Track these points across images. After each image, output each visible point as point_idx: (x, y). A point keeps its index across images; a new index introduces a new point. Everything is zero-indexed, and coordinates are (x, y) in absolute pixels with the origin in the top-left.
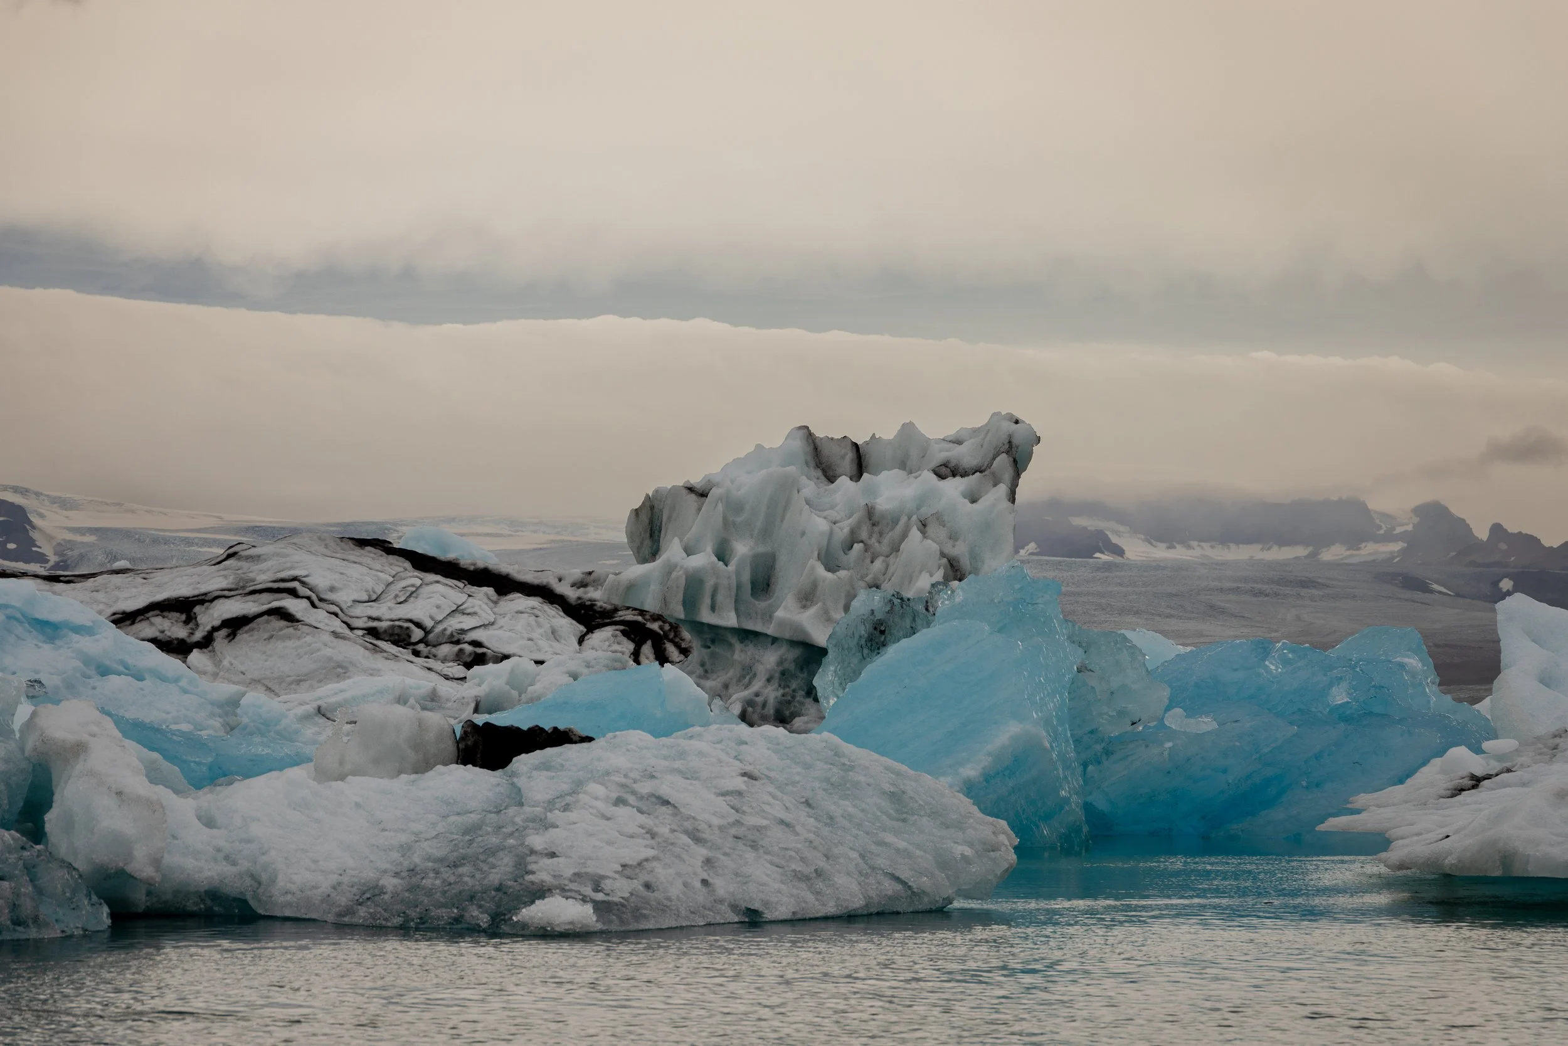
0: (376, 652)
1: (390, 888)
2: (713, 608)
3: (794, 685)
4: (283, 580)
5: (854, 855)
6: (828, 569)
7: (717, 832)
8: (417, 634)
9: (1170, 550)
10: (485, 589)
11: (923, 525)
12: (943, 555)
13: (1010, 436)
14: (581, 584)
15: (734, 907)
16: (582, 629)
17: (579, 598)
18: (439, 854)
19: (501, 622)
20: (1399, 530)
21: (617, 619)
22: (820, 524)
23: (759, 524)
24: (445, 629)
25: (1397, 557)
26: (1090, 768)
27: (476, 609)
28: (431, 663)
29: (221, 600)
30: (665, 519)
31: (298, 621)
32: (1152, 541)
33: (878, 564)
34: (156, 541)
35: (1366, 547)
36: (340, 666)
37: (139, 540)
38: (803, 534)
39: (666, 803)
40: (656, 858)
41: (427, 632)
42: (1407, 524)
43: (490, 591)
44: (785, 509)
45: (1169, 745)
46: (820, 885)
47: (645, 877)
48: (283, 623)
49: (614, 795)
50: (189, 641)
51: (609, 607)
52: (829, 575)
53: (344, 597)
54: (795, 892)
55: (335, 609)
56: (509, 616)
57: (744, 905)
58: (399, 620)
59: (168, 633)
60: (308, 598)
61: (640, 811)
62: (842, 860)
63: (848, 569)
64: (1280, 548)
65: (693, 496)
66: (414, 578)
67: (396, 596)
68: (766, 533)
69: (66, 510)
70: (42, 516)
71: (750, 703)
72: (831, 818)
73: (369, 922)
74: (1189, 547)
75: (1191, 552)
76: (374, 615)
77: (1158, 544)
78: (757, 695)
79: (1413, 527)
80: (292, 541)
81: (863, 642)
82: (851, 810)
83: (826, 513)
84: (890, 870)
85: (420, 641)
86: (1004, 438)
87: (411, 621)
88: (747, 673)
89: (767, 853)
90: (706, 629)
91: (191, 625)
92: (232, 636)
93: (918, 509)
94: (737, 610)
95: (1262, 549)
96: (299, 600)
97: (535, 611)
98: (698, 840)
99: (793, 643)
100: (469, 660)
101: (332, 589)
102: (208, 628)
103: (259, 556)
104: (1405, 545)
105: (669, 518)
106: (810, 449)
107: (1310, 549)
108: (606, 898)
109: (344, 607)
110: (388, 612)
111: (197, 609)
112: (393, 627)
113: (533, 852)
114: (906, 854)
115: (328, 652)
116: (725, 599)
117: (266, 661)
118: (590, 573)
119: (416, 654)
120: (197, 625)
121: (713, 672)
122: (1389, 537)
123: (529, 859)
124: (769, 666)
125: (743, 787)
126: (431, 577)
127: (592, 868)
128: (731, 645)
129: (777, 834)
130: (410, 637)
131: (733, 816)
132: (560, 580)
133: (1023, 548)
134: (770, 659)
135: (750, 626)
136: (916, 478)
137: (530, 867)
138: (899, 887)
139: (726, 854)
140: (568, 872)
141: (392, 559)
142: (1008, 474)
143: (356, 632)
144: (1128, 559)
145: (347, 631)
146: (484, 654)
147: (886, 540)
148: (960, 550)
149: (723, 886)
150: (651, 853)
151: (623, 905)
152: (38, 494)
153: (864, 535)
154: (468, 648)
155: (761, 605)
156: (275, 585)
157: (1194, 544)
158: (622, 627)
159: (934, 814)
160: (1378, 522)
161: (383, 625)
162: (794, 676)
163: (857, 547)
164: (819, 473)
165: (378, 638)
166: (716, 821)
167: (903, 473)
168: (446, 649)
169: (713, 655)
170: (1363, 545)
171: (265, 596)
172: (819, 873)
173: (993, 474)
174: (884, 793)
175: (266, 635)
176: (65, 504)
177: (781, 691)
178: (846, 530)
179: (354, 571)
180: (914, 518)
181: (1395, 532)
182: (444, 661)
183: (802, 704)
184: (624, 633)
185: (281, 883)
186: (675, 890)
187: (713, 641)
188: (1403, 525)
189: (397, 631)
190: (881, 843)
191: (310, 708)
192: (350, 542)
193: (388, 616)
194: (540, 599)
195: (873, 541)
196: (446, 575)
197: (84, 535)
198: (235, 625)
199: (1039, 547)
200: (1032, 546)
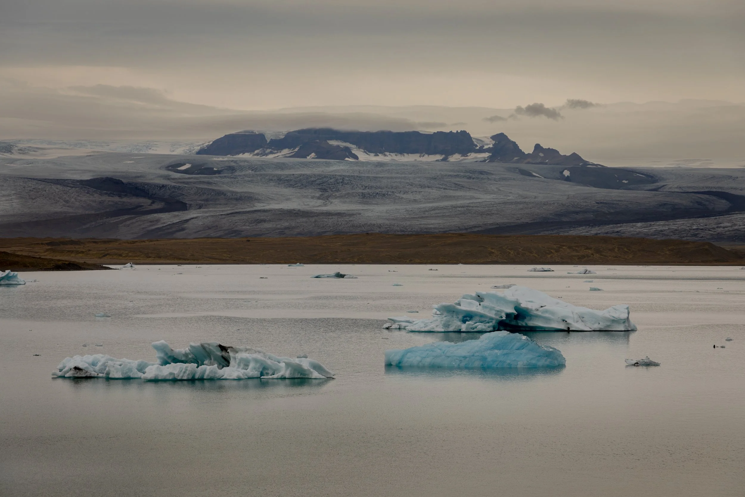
9: (376, 157)
20: (486, 147)
25: (487, 160)
32: (367, 152)
35: (470, 155)
42: (490, 144)
64: (428, 156)
74: (385, 155)
75: (386, 158)
77: (370, 154)
79: (493, 146)
95: (420, 156)
104: (491, 154)
107: (443, 156)
122: (481, 150)
133: (309, 156)
157: (387, 153)
160: (476, 143)
170: (469, 154)
181: (484, 148)
188: (487, 144)
199: (316, 155)
200: (313, 155)
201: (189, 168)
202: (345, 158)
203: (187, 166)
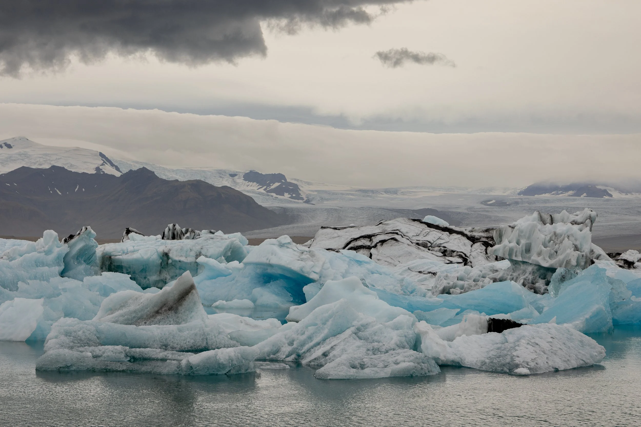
0: (419, 249)
1: (487, 362)
2: (516, 256)
3: (536, 275)
4: (395, 230)
5: (574, 356)
6: (544, 247)
7: (548, 351)
8: (429, 244)
9: (626, 195)
10: (446, 232)
11: (568, 237)
12: (573, 244)
13: (590, 215)
14: (471, 231)
15: (553, 368)
16: (472, 243)
17: (471, 235)
18: (495, 354)
19: (451, 241)
21: (481, 240)
22: (543, 236)
23: (527, 235)
24: (436, 243)
26: (613, 311)
27: (444, 238)
28: (433, 252)
29: (379, 235)
30: (503, 233)
31: (399, 241)
32: (621, 193)
33: (557, 246)
34: (333, 194)
36: (410, 253)
37: (329, 194)
38: (538, 238)
39: (537, 344)
40: (537, 358)
41: (432, 244)
43: (448, 233)
44: (534, 232)
45: (632, 305)
46: (569, 363)
47: (536, 362)
48: (395, 242)
49: (527, 342)
50: (371, 246)
51: (479, 237)
52: (545, 249)
53: (410, 235)
54: (564, 364)
55: (408, 238)
56: (453, 240)
57: (555, 367)
58: (424, 241)
59: (366, 244)
60: (401, 235)
61: (533, 346)
62: (572, 357)
63: (549, 247)
65: (510, 228)
66: (428, 229)
67: (424, 234)
68: (529, 238)
69: (309, 185)
70: (302, 187)
71: (525, 279)
72: (569, 347)
73: (486, 370)
74: (632, 194)
75: (633, 196)
76: (418, 239)
77: (623, 194)
78: (527, 277)
80: (397, 220)
81: (559, 280)
82: (573, 345)
83: (544, 233)
84: (582, 359)
85: (430, 246)
86: (588, 215)
87: (427, 241)
88: (524, 272)
89: (558, 356)
90: (514, 261)
91: (371, 242)
92: (382, 245)
93: (567, 233)
94: (522, 257)
96: (399, 236)
97: (460, 238)
98: (545, 353)
99: (536, 265)
100: (442, 251)
101: (407, 233)
102: (376, 243)
103: (388, 224)
105: (504, 233)
106: (539, 217)
108: (530, 367)
109: (410, 237)
110: (422, 239)
111: (373, 238)
112: (423, 242)
113: (514, 356)
114: (584, 355)
115: (406, 249)
116: (519, 254)
117: (391, 251)
118: (474, 228)
119: (429, 250)
120: (373, 242)
121: (516, 271)
123: (514, 357)
124: (530, 270)
125: (552, 341)
126: (432, 229)
127: (526, 360)
128: (520, 265)
129: (559, 351)
130: (427, 245)
131: (551, 348)
132: (466, 230)
134: (530, 269)
135: (525, 260)
136: (566, 225)
137: (514, 359)
138: (583, 362)
139: (550, 356)
140: (522, 361)
141: (422, 224)
142: (589, 224)
143: (413, 244)
144: (613, 198)
145: (411, 243)
146: (446, 250)
147: (559, 240)
148: (577, 243)
149: (551, 363)
150: (536, 356)
151: (533, 368)
152: (301, 181)
153: (553, 238)
154: (442, 248)
155: (528, 255)
156: (392, 232)
158: (482, 243)
159: (589, 345)
161: (420, 242)
162: (536, 273)
163: (552, 242)
164: (542, 222)
165: (419, 245)
166: (548, 349)
167: (563, 223)
168: (437, 249)
169: (516, 267)
171: (390, 234)
172: (568, 360)
173: (586, 224)
174: (579, 341)
175: (391, 245)
176: (309, 184)
177: (533, 277)
178: (549, 238)
179: (412, 228)
180: (566, 235)
182: (436, 251)
183: (538, 280)
184: (483, 244)
185: (467, 360)
186: (542, 365)
187: (516, 264)
189: (424, 244)
190: (579, 353)
191: (407, 268)
192: (411, 220)
193: (421, 240)
194: (460, 235)
195: (556, 240)
196: (436, 229)
197: (314, 192)
198: (383, 242)
199: (587, 195)
200: (585, 194)
201: (494, 202)
202: (603, 196)
203: (494, 201)
